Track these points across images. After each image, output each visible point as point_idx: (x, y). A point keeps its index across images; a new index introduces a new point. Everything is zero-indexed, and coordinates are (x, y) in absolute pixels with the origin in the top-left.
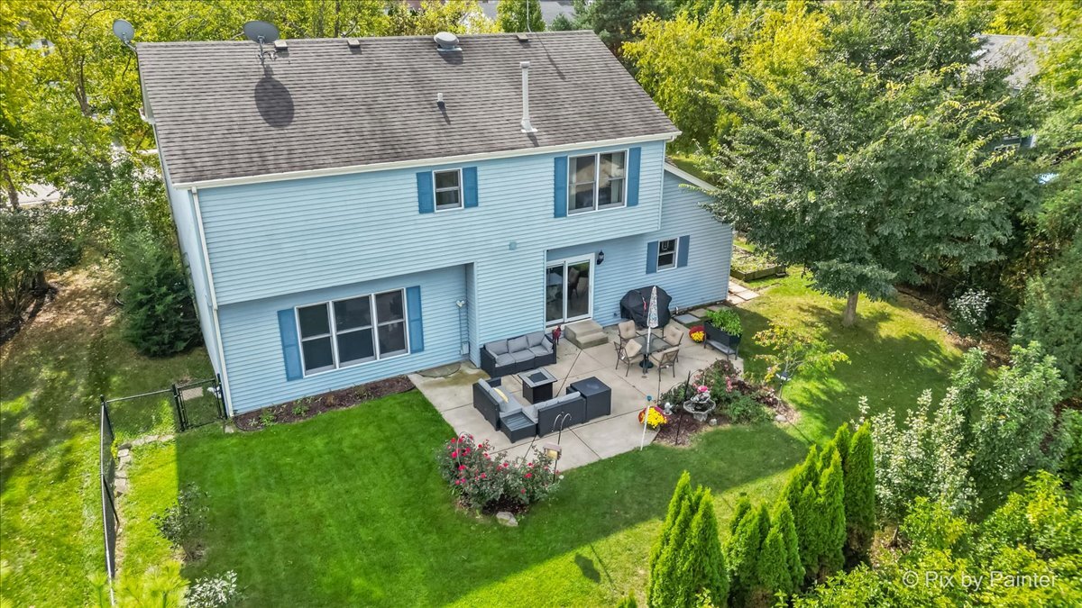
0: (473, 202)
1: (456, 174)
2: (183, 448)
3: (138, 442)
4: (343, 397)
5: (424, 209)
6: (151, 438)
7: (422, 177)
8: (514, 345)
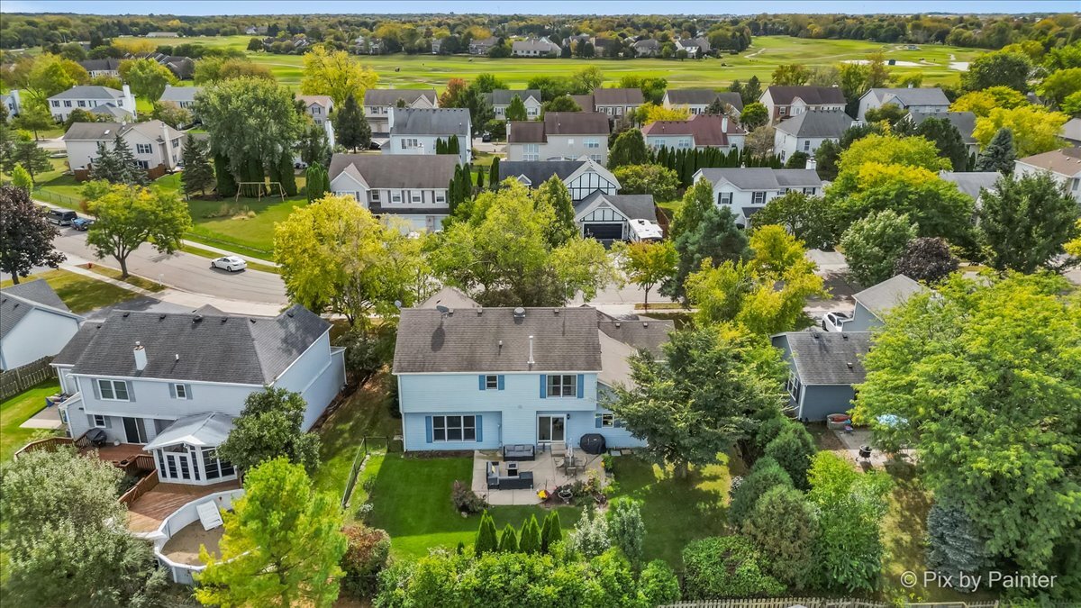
0: (502, 388)
1: (495, 377)
2: (387, 458)
3: (373, 453)
4: (445, 454)
5: (482, 388)
6: (378, 453)
7: (481, 377)
8: (517, 448)
